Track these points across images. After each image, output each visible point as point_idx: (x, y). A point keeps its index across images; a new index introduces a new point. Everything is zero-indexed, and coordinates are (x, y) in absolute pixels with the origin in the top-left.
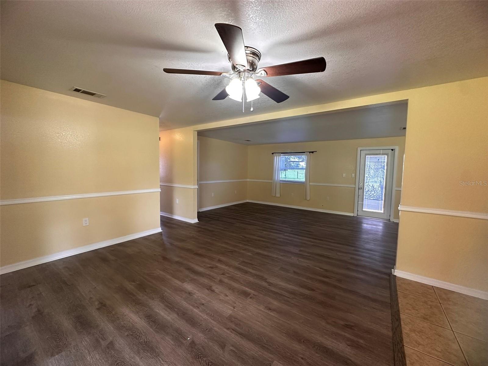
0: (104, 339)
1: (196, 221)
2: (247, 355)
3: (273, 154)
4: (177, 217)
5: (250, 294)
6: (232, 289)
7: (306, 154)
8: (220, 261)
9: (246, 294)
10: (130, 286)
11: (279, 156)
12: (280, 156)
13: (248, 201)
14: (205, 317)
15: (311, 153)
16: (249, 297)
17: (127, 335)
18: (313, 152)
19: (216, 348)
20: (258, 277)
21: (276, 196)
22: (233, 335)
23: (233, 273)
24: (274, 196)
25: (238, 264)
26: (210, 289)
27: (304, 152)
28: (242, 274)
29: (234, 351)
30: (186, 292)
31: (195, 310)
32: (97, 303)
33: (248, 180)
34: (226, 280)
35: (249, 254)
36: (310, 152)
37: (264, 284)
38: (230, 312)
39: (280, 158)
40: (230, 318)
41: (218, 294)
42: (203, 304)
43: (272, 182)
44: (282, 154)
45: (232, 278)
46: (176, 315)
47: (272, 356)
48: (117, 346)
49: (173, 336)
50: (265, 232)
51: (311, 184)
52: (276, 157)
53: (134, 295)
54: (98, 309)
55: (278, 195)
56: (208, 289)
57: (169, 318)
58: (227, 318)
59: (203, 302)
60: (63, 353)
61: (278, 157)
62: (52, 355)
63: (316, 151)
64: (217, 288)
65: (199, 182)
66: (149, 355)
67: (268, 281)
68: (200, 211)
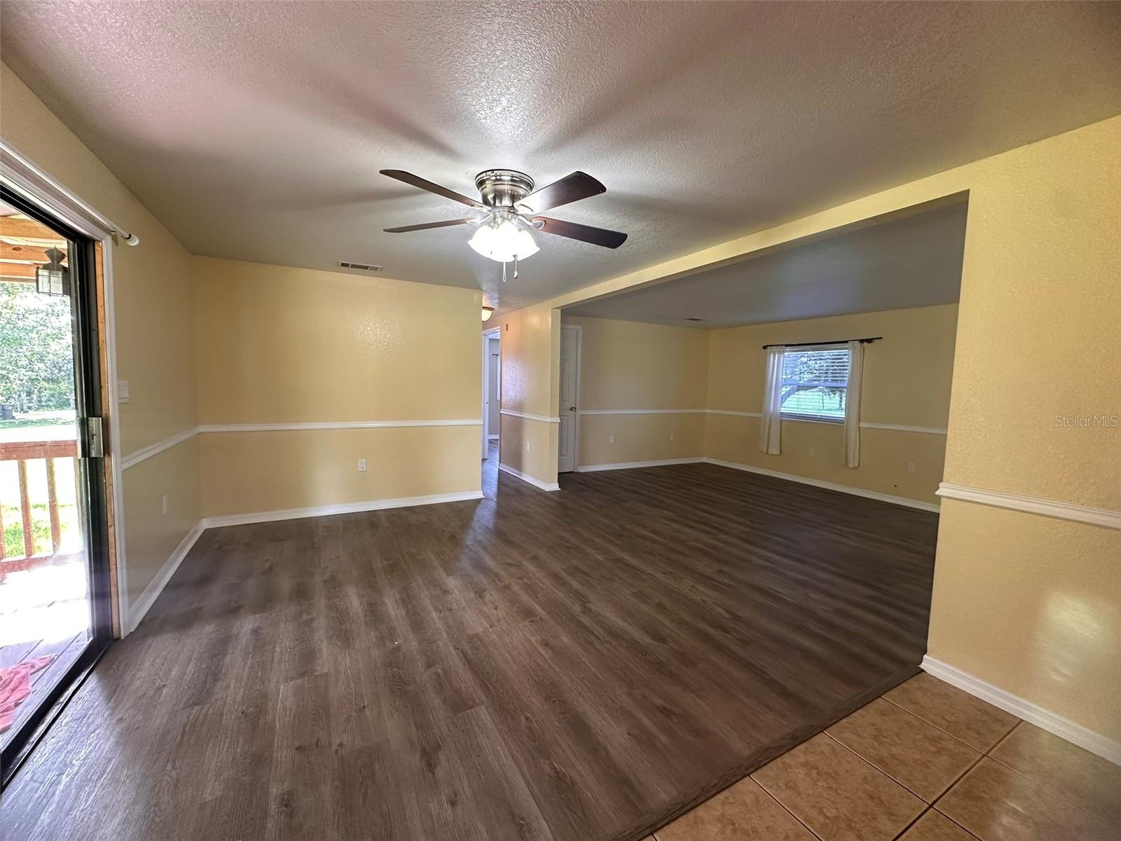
0: (307, 613)
1: (555, 487)
2: (451, 685)
3: (765, 347)
4: (527, 478)
5: (536, 616)
6: (513, 601)
7: (851, 345)
8: (535, 559)
9: (528, 614)
10: (378, 564)
11: (780, 353)
12: (784, 352)
13: (705, 460)
14: (439, 625)
15: (865, 343)
16: (529, 620)
17: (334, 617)
18: (869, 341)
19: (421, 665)
21: (769, 452)
22: (456, 658)
23: (539, 580)
24: (765, 452)
25: (563, 570)
26: (480, 593)
27: (847, 342)
28: (552, 585)
29: (439, 675)
30: (442, 589)
31: (434, 614)
32: (328, 574)
33: (707, 411)
34: (516, 588)
35: (600, 558)
36: (862, 341)
37: (577, 608)
38: (480, 630)
39: (782, 358)
40: (474, 639)
41: (485, 603)
42: (451, 610)
43: (760, 418)
44: (788, 349)
45: (530, 588)
46: (404, 612)
47: (484, 698)
48: (315, 624)
49: (381, 633)
50: (675, 526)
51: (862, 425)
52: (772, 356)
53: (374, 576)
54: (325, 581)
55: (775, 450)
56: (476, 592)
57: (392, 613)
58: (468, 636)
59: (455, 606)
60: (264, 615)
61: (777, 356)
62: (255, 613)
63: (881, 338)
64: (492, 595)
65: (579, 412)
66: (340, 644)
67: (588, 605)
68: (581, 470)
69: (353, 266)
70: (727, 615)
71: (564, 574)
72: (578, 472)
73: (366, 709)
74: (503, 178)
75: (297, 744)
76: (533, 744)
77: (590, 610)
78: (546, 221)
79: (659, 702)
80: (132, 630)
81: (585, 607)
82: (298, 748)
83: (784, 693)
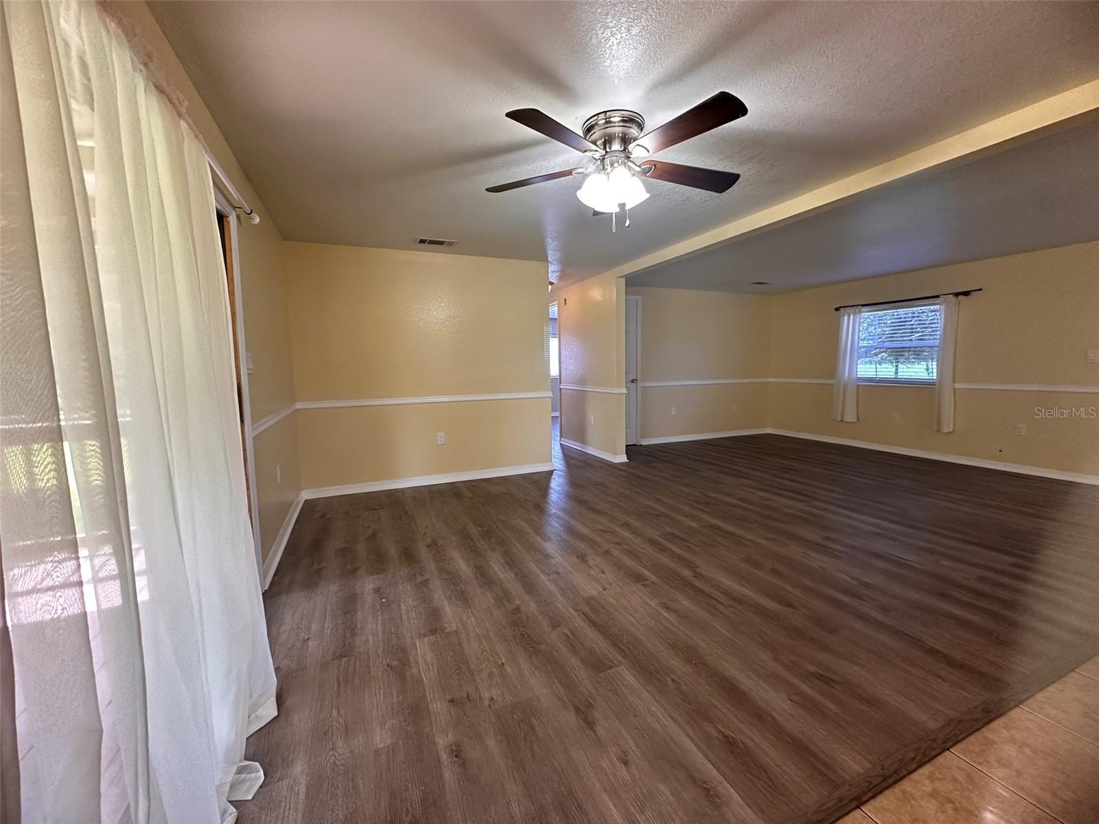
0: (421, 575)
1: (622, 458)
2: (582, 645)
3: (837, 309)
4: (591, 451)
5: (646, 580)
6: (619, 566)
7: (943, 300)
8: (626, 525)
9: (638, 578)
10: (473, 530)
11: (855, 314)
12: (860, 312)
13: (769, 431)
14: (552, 587)
15: (961, 297)
16: (642, 583)
17: (446, 579)
18: (966, 294)
19: (546, 626)
20: (681, 559)
21: (845, 420)
22: (578, 619)
23: (638, 546)
24: (839, 419)
25: (659, 536)
26: (582, 558)
27: (938, 297)
28: (653, 550)
29: (568, 636)
30: (542, 553)
31: (543, 577)
32: (429, 540)
33: (771, 380)
34: (616, 553)
35: (694, 524)
36: (957, 294)
37: (687, 573)
38: (594, 593)
39: (858, 319)
40: (589, 601)
41: (590, 567)
42: (558, 573)
43: (833, 384)
44: (865, 309)
45: (631, 553)
46: (513, 575)
47: (620, 658)
48: (431, 585)
49: (497, 595)
50: (761, 494)
51: (957, 386)
52: (846, 318)
53: (473, 541)
54: (428, 546)
55: (850, 417)
56: (578, 557)
57: (502, 576)
58: (584, 598)
59: (561, 570)
60: (381, 576)
61: (852, 317)
62: (372, 574)
63: (981, 290)
64: (593, 559)
65: (641, 384)
66: (460, 603)
67: (698, 570)
68: (644, 443)
69: (431, 242)
70: (853, 582)
71: (660, 539)
72: (641, 445)
73: (506, 666)
74: (612, 119)
75: (449, 697)
76: (689, 706)
77: (701, 574)
78: (655, 164)
79: (812, 668)
80: (266, 588)
81: (695, 572)
82: (451, 701)
83: (950, 662)
